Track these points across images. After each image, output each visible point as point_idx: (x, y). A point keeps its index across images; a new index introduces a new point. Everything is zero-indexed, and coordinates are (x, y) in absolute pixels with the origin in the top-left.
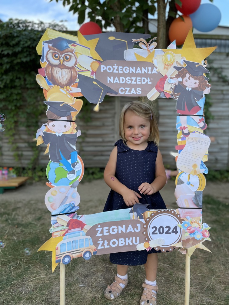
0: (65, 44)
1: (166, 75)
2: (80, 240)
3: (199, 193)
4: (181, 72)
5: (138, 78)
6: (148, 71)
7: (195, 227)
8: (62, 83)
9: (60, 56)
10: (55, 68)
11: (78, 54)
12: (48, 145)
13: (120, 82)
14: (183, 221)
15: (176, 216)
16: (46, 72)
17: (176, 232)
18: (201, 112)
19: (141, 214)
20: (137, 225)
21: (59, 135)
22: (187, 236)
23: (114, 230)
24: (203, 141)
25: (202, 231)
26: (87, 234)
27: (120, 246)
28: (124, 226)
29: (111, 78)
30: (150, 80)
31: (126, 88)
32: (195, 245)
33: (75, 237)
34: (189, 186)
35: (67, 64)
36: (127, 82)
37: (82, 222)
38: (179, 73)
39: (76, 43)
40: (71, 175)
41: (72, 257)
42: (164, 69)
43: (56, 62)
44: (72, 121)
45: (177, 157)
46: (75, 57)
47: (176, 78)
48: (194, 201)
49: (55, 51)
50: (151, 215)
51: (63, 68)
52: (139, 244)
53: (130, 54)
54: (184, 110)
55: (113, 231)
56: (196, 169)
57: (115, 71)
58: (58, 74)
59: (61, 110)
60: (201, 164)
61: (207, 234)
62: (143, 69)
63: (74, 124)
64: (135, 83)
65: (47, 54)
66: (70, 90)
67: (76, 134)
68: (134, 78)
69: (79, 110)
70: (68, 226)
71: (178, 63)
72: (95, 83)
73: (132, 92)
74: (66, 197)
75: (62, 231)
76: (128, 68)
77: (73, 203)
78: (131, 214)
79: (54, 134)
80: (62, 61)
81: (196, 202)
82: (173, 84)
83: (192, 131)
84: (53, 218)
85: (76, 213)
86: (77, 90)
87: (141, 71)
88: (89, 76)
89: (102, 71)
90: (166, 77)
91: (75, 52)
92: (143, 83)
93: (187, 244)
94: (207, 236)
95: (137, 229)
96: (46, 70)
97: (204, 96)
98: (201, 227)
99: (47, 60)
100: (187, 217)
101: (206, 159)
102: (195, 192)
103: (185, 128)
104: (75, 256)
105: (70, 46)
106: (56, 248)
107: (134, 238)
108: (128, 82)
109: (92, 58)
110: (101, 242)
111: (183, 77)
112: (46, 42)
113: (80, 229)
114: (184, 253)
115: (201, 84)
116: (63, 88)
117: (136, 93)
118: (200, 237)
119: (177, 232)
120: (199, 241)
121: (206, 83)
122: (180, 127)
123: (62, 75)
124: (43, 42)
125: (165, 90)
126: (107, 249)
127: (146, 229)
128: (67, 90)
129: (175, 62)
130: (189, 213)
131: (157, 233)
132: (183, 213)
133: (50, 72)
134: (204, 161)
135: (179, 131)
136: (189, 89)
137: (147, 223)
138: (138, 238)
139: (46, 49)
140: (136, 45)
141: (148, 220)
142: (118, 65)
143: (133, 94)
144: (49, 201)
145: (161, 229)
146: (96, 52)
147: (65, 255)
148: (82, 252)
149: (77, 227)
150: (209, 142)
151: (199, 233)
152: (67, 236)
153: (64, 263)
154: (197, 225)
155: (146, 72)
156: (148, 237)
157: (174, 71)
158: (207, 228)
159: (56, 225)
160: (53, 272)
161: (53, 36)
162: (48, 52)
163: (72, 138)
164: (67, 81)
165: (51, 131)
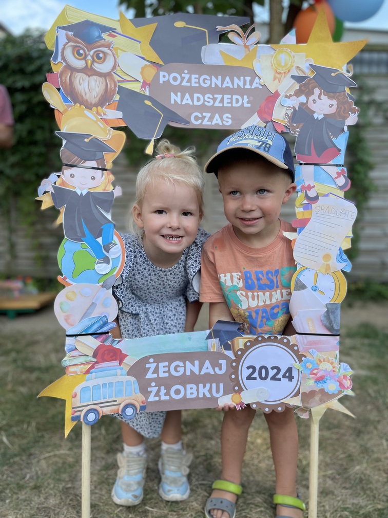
0: (96, 33)
1: (277, 91)
2: (115, 383)
3: (334, 307)
4: (304, 84)
5: (226, 97)
6: (245, 83)
7: (326, 369)
8: (89, 101)
9: (87, 53)
10: (77, 74)
11: (119, 51)
12: (63, 210)
13: (192, 100)
14: (303, 359)
15: (292, 347)
16: (61, 80)
17: (291, 378)
18: (341, 159)
19: (227, 342)
20: (221, 361)
21: (81, 194)
22: (311, 385)
23: (178, 369)
25: (339, 377)
26: (129, 374)
27: (187, 397)
28: (197, 362)
29: (177, 96)
30: (248, 100)
31: (204, 114)
32: (324, 402)
33: (107, 376)
34: (316, 294)
35: (98, 67)
36: (206, 103)
37: (121, 351)
38: (300, 88)
39: (117, 31)
40: (101, 266)
41: (101, 412)
42: (274, 79)
43: (80, 64)
44: (106, 170)
45: (295, 240)
46: (114, 56)
47: (295, 97)
48: (325, 322)
49: (77, 44)
50: (245, 345)
51: (92, 75)
52: (225, 393)
53: (213, 53)
54: (310, 154)
55: (176, 370)
56: (330, 262)
57: (184, 83)
58: (82, 86)
59: (86, 149)
60: (339, 253)
61: (348, 383)
62: (236, 79)
63: (108, 175)
64: (221, 105)
65: (64, 49)
66: (103, 115)
67: (112, 193)
68: (219, 97)
69: (118, 150)
70: (95, 356)
71: (299, 69)
72: (148, 103)
73: (215, 122)
74: (93, 305)
75: (84, 364)
76: (208, 78)
77: (105, 316)
78: (209, 341)
79: (74, 190)
80: (89, 62)
81: (328, 324)
82: (289, 107)
83: (323, 194)
84: (68, 341)
85: (110, 334)
86: (115, 115)
87: (233, 86)
88: (138, 90)
89: (161, 82)
90: (277, 95)
91: (114, 47)
92: (235, 105)
93: (311, 400)
94: (348, 388)
95: (220, 369)
96: (61, 76)
97: (346, 128)
98: (337, 370)
99: (63, 58)
100: (310, 351)
101: (348, 245)
102: (327, 305)
103: (310, 188)
104: (107, 411)
105: (105, 36)
106: (73, 394)
107: (214, 385)
108: (209, 102)
109: (143, 58)
110: (155, 390)
111: (309, 94)
112: (63, 28)
113: (116, 363)
114: (304, 416)
115: (341, 108)
116: (91, 110)
118: (334, 389)
119: (293, 377)
120: (333, 396)
121: (351, 105)
123: (90, 87)
124: (57, 28)
125: (274, 118)
126: (165, 402)
127: (235, 370)
128: (98, 113)
129: (294, 67)
130: (315, 343)
131: (255, 379)
132: (304, 343)
133: (68, 80)
134: (344, 248)
135: (300, 194)
136: (318, 116)
137: (238, 358)
138: (221, 385)
139: (63, 40)
140: (223, 38)
141: (239, 353)
142: (190, 73)
143: (217, 125)
144: (61, 309)
145: (263, 370)
146: (151, 49)
147: (89, 408)
148: (120, 404)
149: (112, 359)
150: (353, 214)
151: (333, 380)
152: (94, 374)
153: (87, 423)
154: (328, 367)
155: (241, 85)
156: (238, 384)
157: (291, 85)
158: (348, 371)
159: (74, 353)
160: (66, 437)
161: (75, 18)
162: (65, 45)
163: (104, 200)
164: (98, 98)
165: (68, 185)
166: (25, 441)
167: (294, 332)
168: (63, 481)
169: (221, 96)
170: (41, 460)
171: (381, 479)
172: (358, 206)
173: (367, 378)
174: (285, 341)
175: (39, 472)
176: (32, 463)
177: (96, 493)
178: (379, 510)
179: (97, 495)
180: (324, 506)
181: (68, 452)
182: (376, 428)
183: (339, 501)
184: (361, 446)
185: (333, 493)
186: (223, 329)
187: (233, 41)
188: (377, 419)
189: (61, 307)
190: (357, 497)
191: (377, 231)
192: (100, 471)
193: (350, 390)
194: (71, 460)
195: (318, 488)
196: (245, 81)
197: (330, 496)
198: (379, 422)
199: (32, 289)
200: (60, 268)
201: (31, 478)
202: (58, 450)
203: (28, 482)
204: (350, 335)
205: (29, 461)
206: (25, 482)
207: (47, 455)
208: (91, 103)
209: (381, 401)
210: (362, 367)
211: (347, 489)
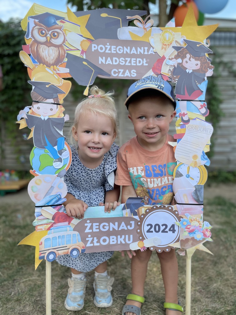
0: (52, 20)
1: (164, 56)
2: (66, 235)
3: (200, 187)
4: (180, 52)
5: (133, 59)
6: (144, 51)
7: (195, 225)
9: (47, 32)
10: (41, 46)
11: (67, 31)
12: (33, 129)
13: (112, 62)
14: (181, 219)
15: (174, 212)
16: (31, 49)
17: (174, 231)
18: (203, 97)
19: (135, 211)
20: (131, 222)
21: (44, 119)
22: (186, 235)
23: (105, 227)
24: (205, 129)
25: (203, 230)
26: (74, 230)
27: (111, 244)
28: (116, 223)
29: (102, 59)
30: (146, 61)
31: (119, 70)
32: (194, 245)
33: (61, 231)
34: (189, 179)
35: (54, 41)
36: (120, 63)
38: (178, 54)
39: (65, 19)
41: (57, 254)
42: (162, 49)
43: (42, 39)
44: (60, 104)
45: (176, 146)
46: (64, 35)
47: (175, 59)
48: (194, 197)
49: (41, 27)
50: (146, 211)
51: (50, 46)
52: (133, 242)
53: (125, 33)
55: (103, 227)
56: (197, 160)
57: (107, 51)
58: (44, 53)
59: (47, 92)
60: (202, 155)
61: (208, 234)
62: (138, 48)
63: (61, 107)
64: (130, 64)
65: (33, 30)
66: (57, 70)
67: (63, 119)
69: (67, 92)
70: (53, 219)
71: (177, 43)
72: (85, 63)
73: (126, 75)
74: (52, 187)
75: (47, 224)
76: (122, 48)
77: (59, 194)
78: (124, 211)
79: (39, 117)
80: (49, 38)
81: (196, 198)
82: (171, 65)
83: (192, 118)
84: (37, 210)
85: (63, 205)
86: (64, 70)
87: (137, 51)
88: (79, 55)
89: (93, 50)
90: (164, 58)
91: (64, 29)
92: (138, 64)
93: (186, 244)
94: (209, 236)
95: (131, 226)
96: (31, 47)
97: (206, 78)
98: (202, 226)
99: (32, 36)
100: (186, 214)
101: (207, 150)
102: (195, 186)
103: (184, 115)
104: (61, 253)
105: (58, 22)
106: (40, 243)
107: (127, 236)
108: (122, 63)
109: (82, 36)
110: (90, 239)
111: (183, 57)
112: (32, 17)
113: (67, 223)
114: (182, 254)
115: (203, 66)
116: (50, 68)
117: (131, 75)
118: (200, 238)
120: (200, 242)
121: (209, 64)
122: (179, 113)
123: (49, 54)
124: (29, 17)
125: (162, 72)
126: (97, 247)
127: (140, 227)
128: (54, 69)
129: (174, 41)
130: (188, 209)
131: (152, 232)
132: (182, 209)
133: (35, 49)
134: (205, 151)
135: (178, 118)
136: (189, 71)
137: (142, 220)
138: (131, 236)
139: (32, 25)
140: (131, 23)
141: (142, 216)
142: (111, 45)
143: (128, 76)
144: (32, 190)
145: (157, 227)
146: (87, 30)
147: (50, 251)
148: (69, 249)
149: (64, 221)
150: (211, 130)
151: (199, 232)
152: (53, 230)
153: (49, 261)
154: (197, 224)
155: (142, 52)
156: (142, 236)
157: (172, 52)
158: (208, 227)
159: (41, 217)
160: (36, 269)
161: (40, 11)
162: (33, 28)
163: (58, 123)
164: (54, 60)
165: (36, 114)
166: (11, 272)
167: (176, 203)
168: (35, 296)
169: (130, 59)
170: (20, 283)
171: (229, 291)
172: (214, 125)
173: (220, 230)
174: (170, 208)
175: (20, 291)
176: (15, 285)
177: (55, 303)
178: (228, 311)
179: (56, 305)
180: (194, 309)
181: (37, 278)
182: (225, 260)
183: (204, 306)
184: (217, 271)
185: (200, 301)
186: (132, 203)
187: (137, 25)
188: (226, 255)
189: (32, 189)
190: (214, 303)
191: (225, 141)
192: (57, 289)
193: (210, 238)
194: (39, 283)
195: (191, 298)
196: (144, 50)
197: (198, 303)
198: (227, 256)
199: (15, 177)
200: (32, 165)
201: (15, 294)
202: (31, 277)
203: (13, 297)
204: (210, 204)
205: (14, 284)
206: (11, 297)
207: (25, 280)
208: (50, 63)
209: (228, 244)
210: (217, 223)
211: (209, 298)
